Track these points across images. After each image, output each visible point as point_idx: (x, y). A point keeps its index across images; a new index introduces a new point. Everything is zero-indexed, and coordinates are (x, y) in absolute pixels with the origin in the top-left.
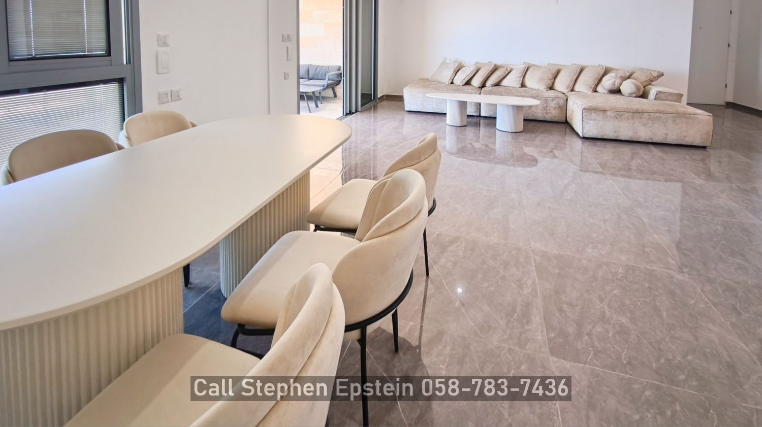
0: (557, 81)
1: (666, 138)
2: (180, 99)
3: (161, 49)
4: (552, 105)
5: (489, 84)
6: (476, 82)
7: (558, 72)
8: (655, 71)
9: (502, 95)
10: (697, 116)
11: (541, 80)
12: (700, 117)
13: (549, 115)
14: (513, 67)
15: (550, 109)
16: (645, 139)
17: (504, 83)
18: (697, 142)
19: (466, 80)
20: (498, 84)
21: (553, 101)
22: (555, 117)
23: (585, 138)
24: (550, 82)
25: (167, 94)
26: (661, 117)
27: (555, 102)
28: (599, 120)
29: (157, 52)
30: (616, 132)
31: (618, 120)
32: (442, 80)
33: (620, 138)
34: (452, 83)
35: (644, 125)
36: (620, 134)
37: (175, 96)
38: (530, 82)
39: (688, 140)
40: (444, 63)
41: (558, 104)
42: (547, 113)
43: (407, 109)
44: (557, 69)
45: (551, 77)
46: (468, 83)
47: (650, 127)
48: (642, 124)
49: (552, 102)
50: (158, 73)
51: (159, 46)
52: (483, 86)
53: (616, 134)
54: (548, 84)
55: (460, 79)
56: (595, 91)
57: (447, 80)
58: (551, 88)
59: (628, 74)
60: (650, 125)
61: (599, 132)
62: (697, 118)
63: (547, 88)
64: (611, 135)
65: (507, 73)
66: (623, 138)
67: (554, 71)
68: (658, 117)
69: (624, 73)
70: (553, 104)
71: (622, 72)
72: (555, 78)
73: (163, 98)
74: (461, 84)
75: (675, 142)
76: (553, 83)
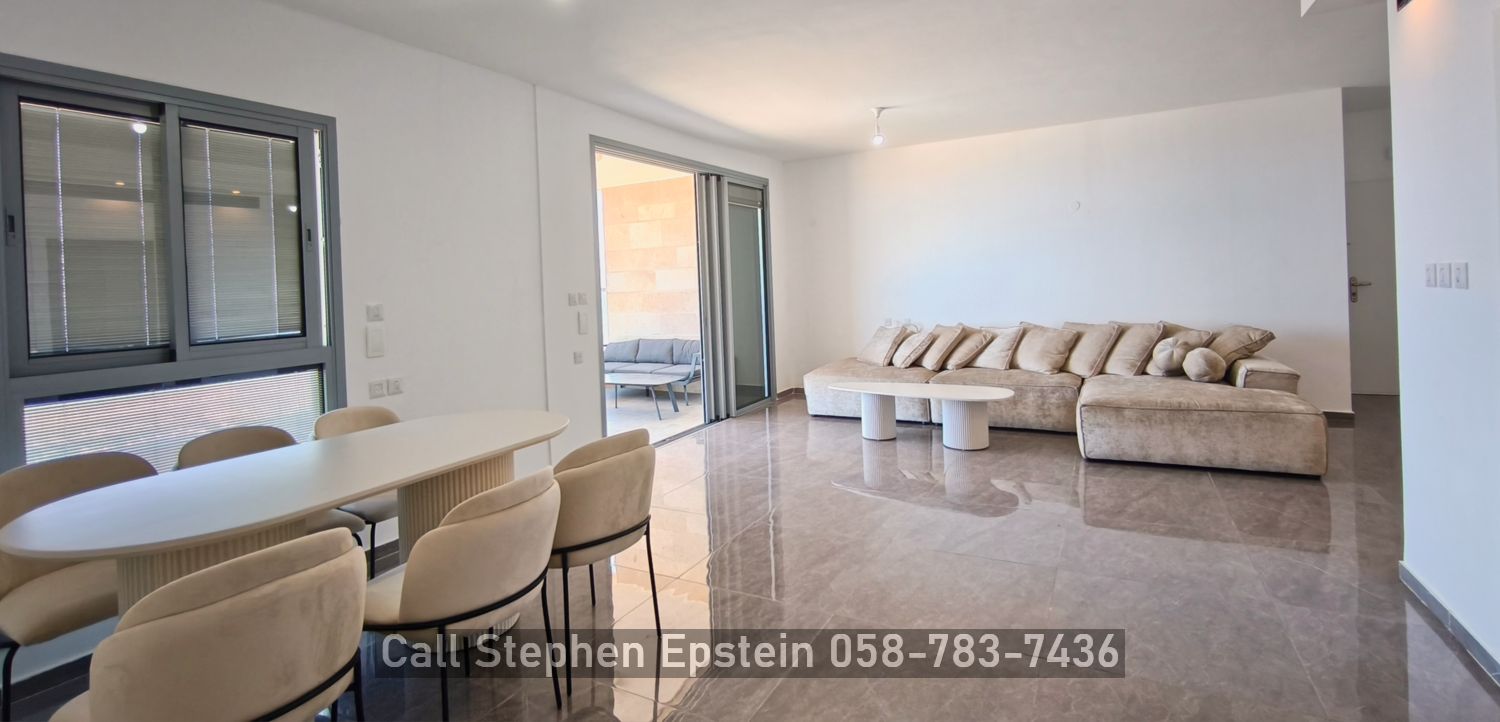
0: (1075, 355)
1: (1236, 459)
2: (401, 392)
3: (374, 325)
4: (1053, 401)
5: (951, 364)
6: (930, 362)
7: (1078, 338)
8: (1257, 329)
9: (965, 384)
10: (1290, 416)
11: (1044, 353)
12: (1299, 417)
13: (1050, 420)
14: (997, 331)
15: (1049, 409)
16: (1198, 462)
17: (981, 361)
18: (1297, 467)
19: (913, 357)
20: (968, 364)
21: (1053, 393)
22: (1059, 422)
23: (1090, 461)
24: (1059, 358)
25: (381, 385)
26: (1223, 419)
27: (1058, 394)
28: (1110, 427)
29: (366, 329)
30: (1142, 448)
31: (1145, 425)
32: (875, 360)
33: (1152, 460)
34: (891, 364)
35: (1193, 433)
36: (1151, 452)
37: (394, 388)
38: (1025, 360)
39: (1278, 463)
40: (882, 329)
41: (1064, 398)
42: (1045, 416)
43: (811, 412)
44: (1075, 332)
45: (1061, 349)
46: (916, 363)
47: (1204, 438)
48: (1189, 432)
49: (1051, 395)
50: (368, 357)
51: (370, 319)
52: (943, 368)
53: (1144, 453)
54: (1057, 362)
55: (903, 356)
56: (1144, 373)
57: (880, 358)
58: (1062, 368)
59: (1205, 338)
60: (1203, 434)
61: (1112, 448)
62: (1293, 419)
63: (1054, 368)
64: (1135, 454)
65: (984, 343)
66: (1158, 459)
67: (1069, 336)
68: (1216, 419)
69: (1200, 336)
70: (1054, 399)
71: (1195, 334)
72: (1071, 350)
73: (375, 390)
74: (903, 366)
75: (1255, 468)
76: (1067, 359)
